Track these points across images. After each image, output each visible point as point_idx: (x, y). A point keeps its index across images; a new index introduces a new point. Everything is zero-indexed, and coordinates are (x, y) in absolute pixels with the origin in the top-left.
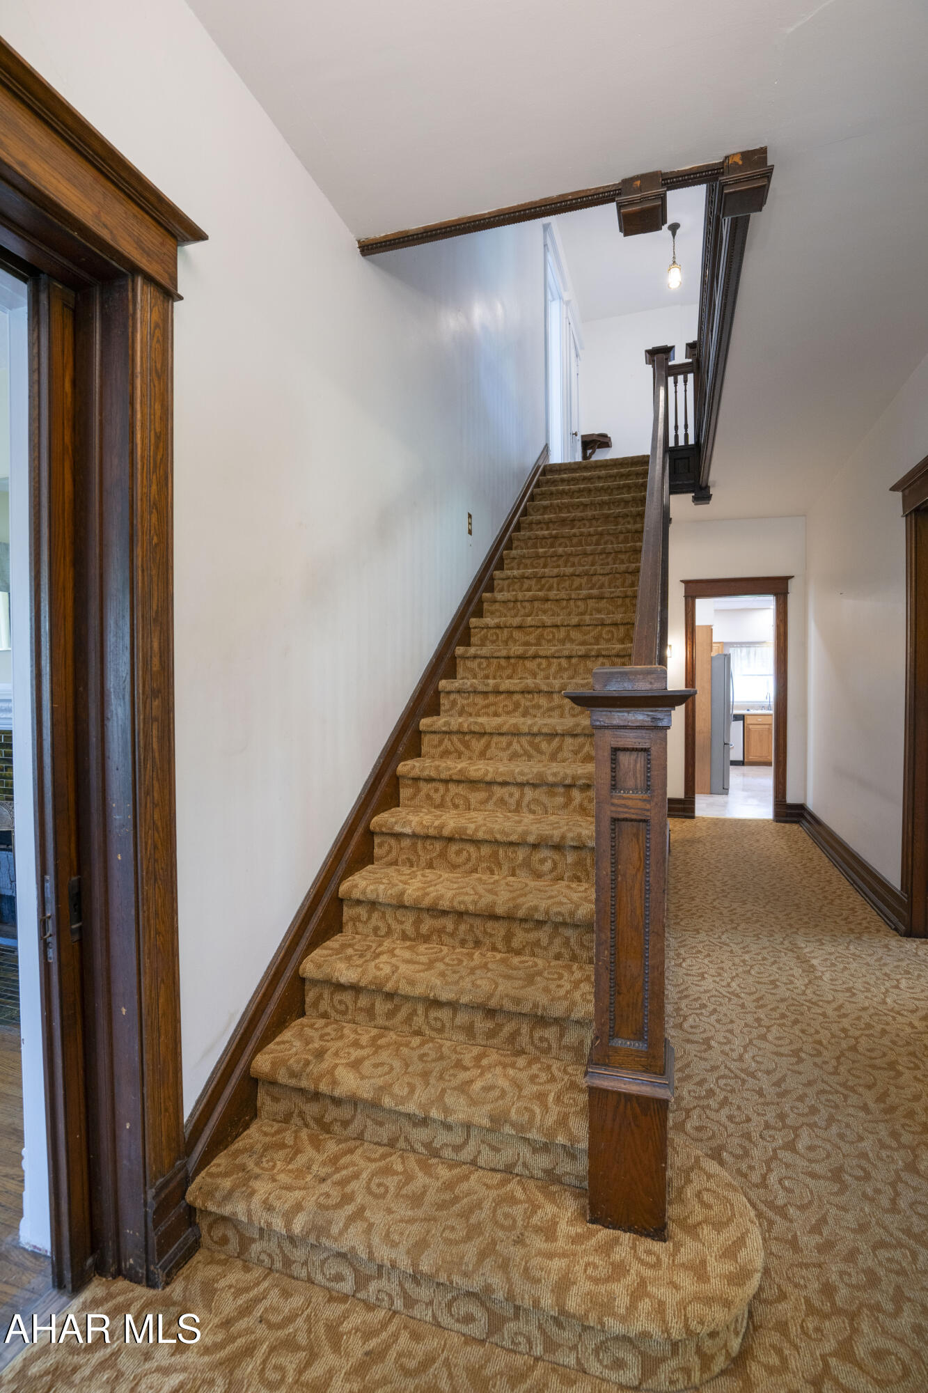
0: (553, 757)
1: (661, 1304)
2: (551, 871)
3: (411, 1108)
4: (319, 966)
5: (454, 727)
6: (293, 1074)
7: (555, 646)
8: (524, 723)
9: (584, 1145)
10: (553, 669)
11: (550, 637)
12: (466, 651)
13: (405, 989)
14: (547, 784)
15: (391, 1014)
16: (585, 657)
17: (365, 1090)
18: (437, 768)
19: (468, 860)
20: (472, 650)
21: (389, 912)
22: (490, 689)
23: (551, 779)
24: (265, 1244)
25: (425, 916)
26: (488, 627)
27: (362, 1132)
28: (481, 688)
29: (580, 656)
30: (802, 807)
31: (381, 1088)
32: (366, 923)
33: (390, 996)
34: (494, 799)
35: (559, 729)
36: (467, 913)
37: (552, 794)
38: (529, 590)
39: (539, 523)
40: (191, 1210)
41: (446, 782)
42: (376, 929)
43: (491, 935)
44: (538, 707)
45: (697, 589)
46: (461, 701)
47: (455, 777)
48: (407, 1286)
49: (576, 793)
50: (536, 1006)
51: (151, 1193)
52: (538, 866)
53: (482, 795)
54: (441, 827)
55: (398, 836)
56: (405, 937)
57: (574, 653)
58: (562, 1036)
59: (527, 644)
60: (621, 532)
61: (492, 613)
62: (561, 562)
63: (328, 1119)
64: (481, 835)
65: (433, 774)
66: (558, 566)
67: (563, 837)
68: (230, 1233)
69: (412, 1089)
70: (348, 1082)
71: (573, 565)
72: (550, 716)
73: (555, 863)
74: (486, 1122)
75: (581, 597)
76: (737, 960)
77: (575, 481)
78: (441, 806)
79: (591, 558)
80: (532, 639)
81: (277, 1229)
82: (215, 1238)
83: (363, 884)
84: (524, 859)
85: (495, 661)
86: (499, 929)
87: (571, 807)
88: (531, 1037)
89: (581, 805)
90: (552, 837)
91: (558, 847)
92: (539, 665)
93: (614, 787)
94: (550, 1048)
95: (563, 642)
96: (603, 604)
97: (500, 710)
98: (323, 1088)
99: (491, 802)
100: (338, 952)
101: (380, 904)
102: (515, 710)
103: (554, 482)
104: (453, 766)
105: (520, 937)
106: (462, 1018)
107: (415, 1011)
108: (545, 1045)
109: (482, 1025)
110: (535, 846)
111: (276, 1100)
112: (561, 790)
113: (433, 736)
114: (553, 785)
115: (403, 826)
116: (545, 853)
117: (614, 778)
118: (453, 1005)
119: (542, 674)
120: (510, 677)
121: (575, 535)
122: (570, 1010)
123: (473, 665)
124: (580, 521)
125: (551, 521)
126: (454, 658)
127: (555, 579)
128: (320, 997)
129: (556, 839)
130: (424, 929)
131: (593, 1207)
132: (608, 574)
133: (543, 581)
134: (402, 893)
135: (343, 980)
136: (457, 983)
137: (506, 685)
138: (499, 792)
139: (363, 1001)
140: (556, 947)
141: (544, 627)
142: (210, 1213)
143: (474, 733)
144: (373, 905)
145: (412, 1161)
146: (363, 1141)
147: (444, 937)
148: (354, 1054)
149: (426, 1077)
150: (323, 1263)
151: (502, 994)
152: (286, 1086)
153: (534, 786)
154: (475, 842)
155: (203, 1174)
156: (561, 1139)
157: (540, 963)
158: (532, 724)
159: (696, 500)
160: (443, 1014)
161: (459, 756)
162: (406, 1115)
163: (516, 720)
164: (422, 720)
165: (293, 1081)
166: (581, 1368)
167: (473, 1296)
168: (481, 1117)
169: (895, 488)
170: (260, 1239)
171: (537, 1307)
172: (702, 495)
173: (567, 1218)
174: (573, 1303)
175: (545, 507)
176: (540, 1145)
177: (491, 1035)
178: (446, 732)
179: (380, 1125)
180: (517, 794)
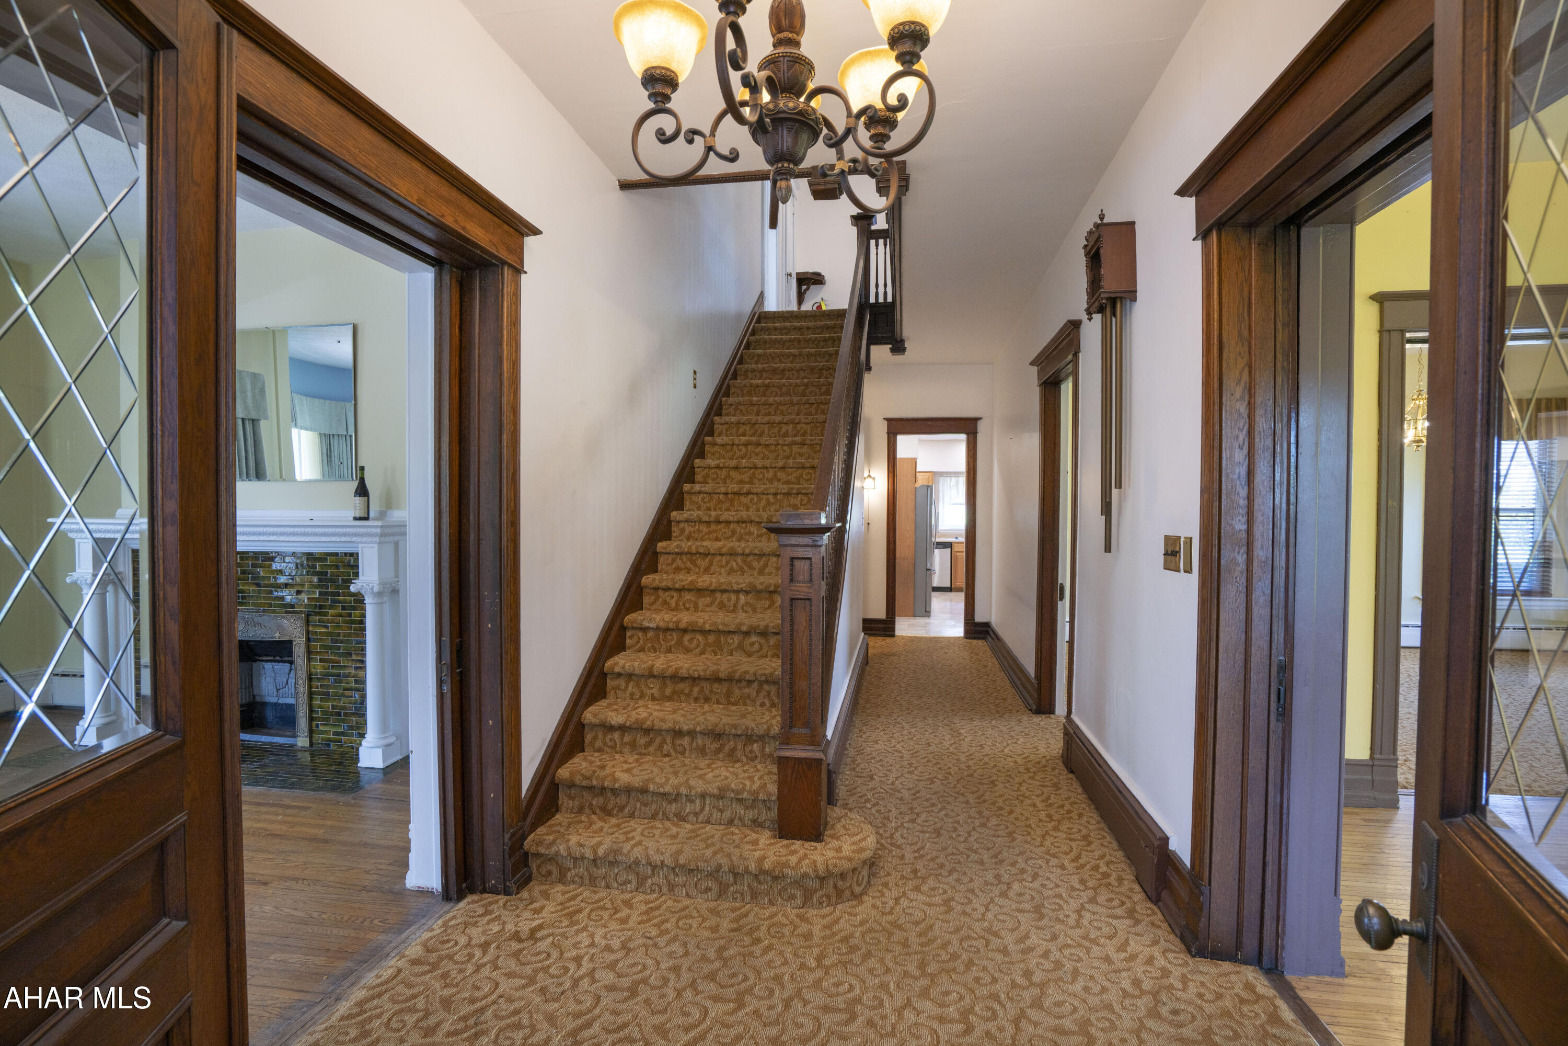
0: (761, 572)
1: (815, 861)
2: (758, 652)
3: (667, 789)
4: (595, 715)
5: (685, 549)
6: (586, 778)
7: (765, 484)
8: (740, 546)
9: (775, 798)
10: (763, 503)
11: (761, 476)
12: (692, 488)
13: (659, 725)
14: (756, 591)
15: (647, 745)
16: (788, 494)
17: (637, 782)
18: (673, 580)
19: (698, 646)
20: (697, 487)
21: (642, 680)
22: (712, 519)
23: (759, 587)
24: (577, 870)
25: (669, 682)
26: (709, 467)
27: (634, 812)
28: (705, 518)
29: (784, 494)
30: (987, 625)
31: (648, 780)
32: (624, 690)
33: (647, 731)
34: (717, 603)
35: (766, 551)
36: (699, 678)
37: (759, 598)
38: (744, 435)
39: (753, 371)
40: (526, 854)
41: (680, 590)
42: (632, 694)
43: (716, 693)
44: (750, 533)
45: (897, 426)
46: (689, 528)
47: (687, 587)
48: (670, 878)
50: (747, 728)
51: (507, 836)
52: (748, 648)
53: (707, 600)
54: (679, 622)
55: (645, 630)
56: (653, 699)
57: (779, 491)
58: (764, 748)
60: (823, 385)
61: (713, 454)
62: (772, 410)
63: (609, 807)
64: (707, 627)
65: (670, 585)
66: (769, 414)
67: (767, 626)
68: (553, 868)
69: (668, 779)
70: (624, 778)
71: (782, 413)
72: (759, 541)
73: (761, 646)
74: (716, 792)
75: (787, 443)
76: (905, 732)
77: (787, 331)
78: (676, 609)
79: (797, 407)
80: (746, 478)
81: (587, 856)
82: (543, 873)
83: (622, 662)
84: (739, 644)
85: (716, 496)
86: (722, 688)
87: (774, 608)
88: (744, 751)
90: (759, 626)
91: (763, 634)
92: (752, 499)
93: (792, 580)
94: (756, 757)
95: (771, 481)
96: (805, 449)
97: (720, 536)
98: (608, 783)
99: (714, 605)
100: (607, 707)
101: (635, 675)
102: (732, 536)
103: (768, 331)
104: (685, 579)
105: (736, 693)
106: (698, 742)
107: (665, 741)
108: (753, 755)
109: (711, 746)
110: (747, 634)
111: (572, 798)
112: (767, 595)
113: (667, 556)
114: (760, 591)
115: (650, 621)
116: (753, 638)
117: (791, 575)
118: (692, 733)
119: (753, 508)
120: (728, 510)
121: (784, 385)
122: (768, 731)
123: (698, 499)
124: (789, 371)
125: (763, 370)
126: (682, 493)
127: (767, 426)
128: (596, 738)
129: (762, 628)
130: (668, 692)
131: (780, 833)
132: (810, 423)
133: (756, 427)
134: (652, 667)
135: (613, 723)
136: (694, 719)
137: (725, 516)
138: (720, 597)
139: (628, 738)
140: (761, 699)
141: (756, 468)
142: (542, 855)
143: (700, 553)
144: (630, 676)
145: (668, 824)
146: (634, 818)
147: (683, 697)
148: (626, 766)
149: (676, 773)
150: (617, 874)
151: (724, 725)
152: (581, 787)
153: (747, 592)
154: (703, 632)
155: (532, 835)
156: (762, 796)
157: (750, 709)
158: (746, 547)
159: (893, 351)
160: (685, 741)
161: (689, 571)
162: (664, 795)
163: (733, 544)
164: (660, 544)
165: (586, 783)
166: (772, 903)
167: (710, 875)
168: (713, 789)
169: (1032, 364)
170: (575, 867)
171: (747, 871)
172: (898, 347)
173: (765, 838)
174: (767, 865)
175: (759, 356)
176: (749, 803)
177: (718, 752)
178: (678, 554)
179: (646, 805)
180: (734, 599)
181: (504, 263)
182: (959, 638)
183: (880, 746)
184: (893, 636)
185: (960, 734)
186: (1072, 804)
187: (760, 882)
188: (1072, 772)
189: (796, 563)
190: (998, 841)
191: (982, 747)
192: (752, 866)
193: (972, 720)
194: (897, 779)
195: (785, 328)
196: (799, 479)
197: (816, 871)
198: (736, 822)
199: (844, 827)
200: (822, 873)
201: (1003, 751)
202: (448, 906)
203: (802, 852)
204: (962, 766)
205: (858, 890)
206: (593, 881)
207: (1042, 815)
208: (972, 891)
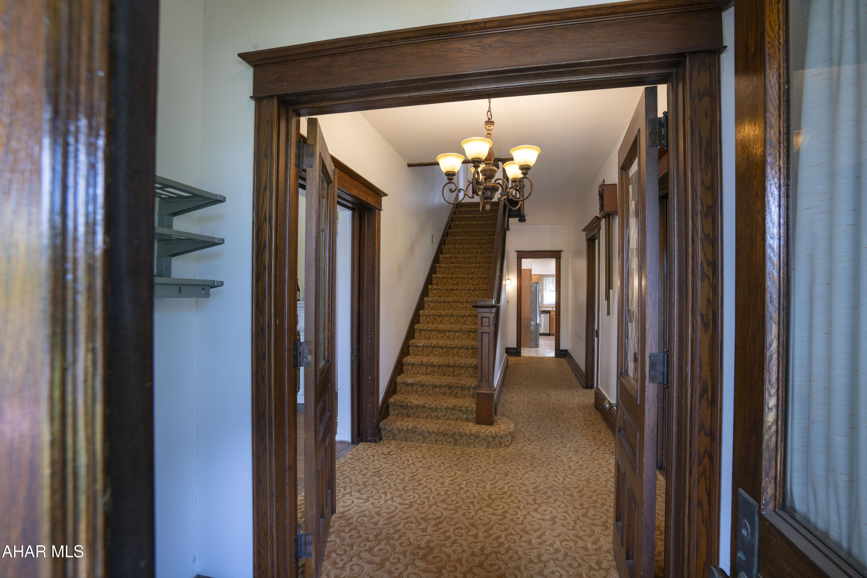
0: (464, 323)
1: (491, 431)
2: (465, 356)
3: (433, 406)
4: (402, 380)
5: (431, 314)
6: (399, 402)
7: (463, 285)
8: (455, 313)
9: (475, 409)
10: (463, 294)
11: (462, 282)
12: (432, 287)
13: (427, 383)
14: (463, 331)
16: (474, 290)
17: (420, 404)
18: (428, 326)
19: (440, 353)
20: (434, 287)
21: (418, 367)
22: (442, 301)
23: (464, 329)
25: (429, 367)
26: (439, 278)
27: (419, 416)
28: (439, 300)
30: (566, 351)
31: (425, 403)
32: (410, 369)
33: (422, 386)
34: (446, 336)
35: (466, 314)
36: (442, 365)
37: (464, 334)
38: (453, 263)
39: (456, 233)
40: (380, 429)
41: (430, 331)
42: (414, 373)
43: (448, 372)
44: (458, 307)
45: (522, 255)
46: (432, 305)
47: (433, 329)
48: (436, 437)
49: (471, 334)
50: (462, 384)
51: (373, 422)
52: (460, 354)
53: (442, 335)
54: (431, 343)
55: (417, 347)
56: (423, 374)
57: (470, 288)
58: (469, 392)
59: (453, 284)
61: (440, 272)
62: (465, 251)
63: (409, 413)
64: (444, 345)
65: (427, 328)
66: (463, 253)
67: (468, 345)
68: (391, 434)
69: (433, 403)
70: (415, 402)
71: (470, 253)
72: (462, 310)
73: (466, 353)
74: (452, 407)
75: (473, 267)
76: (525, 395)
78: (429, 338)
79: (476, 250)
80: (455, 282)
81: (404, 429)
82: (387, 436)
83: (410, 359)
84: (457, 353)
85: (443, 291)
86: (451, 370)
88: (461, 393)
89: (473, 337)
90: (465, 345)
91: (467, 348)
92: (459, 292)
93: (482, 326)
94: (466, 395)
95: (466, 284)
96: (481, 269)
97: (446, 308)
98: (409, 404)
100: (405, 377)
101: (415, 364)
102: (451, 308)
103: (461, 212)
104: (432, 326)
105: (457, 372)
106: (442, 390)
109: (448, 391)
110: (460, 348)
111: (395, 410)
112: (467, 333)
113: (424, 317)
114: (465, 331)
115: (420, 343)
116: (462, 350)
117: (482, 323)
118: (440, 386)
119: (459, 296)
120: (448, 297)
121: (470, 239)
122: (471, 384)
123: (435, 292)
124: (472, 232)
125: (460, 232)
126: (428, 290)
127: (463, 259)
128: (401, 388)
130: (429, 371)
131: (477, 423)
133: (458, 259)
134: (422, 361)
135: (409, 382)
136: (440, 381)
137: (448, 299)
138: (448, 334)
139: (414, 388)
140: (467, 374)
141: (460, 278)
142: (387, 429)
143: (438, 315)
144: (413, 365)
145: (433, 420)
146: (419, 418)
147: (435, 373)
148: (415, 399)
149: (435, 401)
150: (415, 437)
151: (453, 383)
152: (398, 406)
153: (459, 332)
154: (442, 348)
155: (382, 422)
156: (470, 409)
157: (463, 378)
158: (457, 313)
159: (520, 221)
160: (437, 390)
161: (433, 323)
162: (431, 409)
163: (451, 311)
164: (421, 312)
165: (400, 404)
166: (474, 447)
167: (452, 437)
168: (451, 406)
169: (583, 231)
170: (399, 434)
171: (466, 435)
172: (522, 219)
173: (471, 424)
174: (473, 432)
175: (458, 225)
176: (464, 412)
177: (451, 394)
178: (428, 315)
179: (424, 413)
180: (453, 334)
181: (376, 208)
182: (552, 357)
183: (515, 399)
184: (520, 356)
185: (550, 396)
186: (595, 420)
187: (470, 439)
188: (598, 410)
189: (483, 319)
190: (563, 431)
191: (559, 400)
192: (467, 432)
193: (556, 390)
194: (522, 411)
195: (469, 211)
196: (478, 283)
197: (491, 434)
198: (459, 419)
199: (502, 422)
200: (494, 435)
201: (568, 402)
202: (354, 446)
203: (486, 428)
204: (550, 407)
205: (507, 444)
206: (406, 440)
207: (583, 424)
208: (552, 446)
